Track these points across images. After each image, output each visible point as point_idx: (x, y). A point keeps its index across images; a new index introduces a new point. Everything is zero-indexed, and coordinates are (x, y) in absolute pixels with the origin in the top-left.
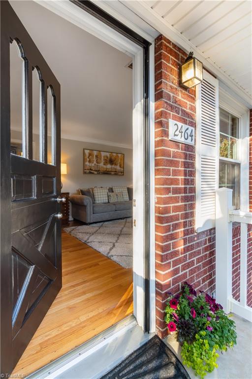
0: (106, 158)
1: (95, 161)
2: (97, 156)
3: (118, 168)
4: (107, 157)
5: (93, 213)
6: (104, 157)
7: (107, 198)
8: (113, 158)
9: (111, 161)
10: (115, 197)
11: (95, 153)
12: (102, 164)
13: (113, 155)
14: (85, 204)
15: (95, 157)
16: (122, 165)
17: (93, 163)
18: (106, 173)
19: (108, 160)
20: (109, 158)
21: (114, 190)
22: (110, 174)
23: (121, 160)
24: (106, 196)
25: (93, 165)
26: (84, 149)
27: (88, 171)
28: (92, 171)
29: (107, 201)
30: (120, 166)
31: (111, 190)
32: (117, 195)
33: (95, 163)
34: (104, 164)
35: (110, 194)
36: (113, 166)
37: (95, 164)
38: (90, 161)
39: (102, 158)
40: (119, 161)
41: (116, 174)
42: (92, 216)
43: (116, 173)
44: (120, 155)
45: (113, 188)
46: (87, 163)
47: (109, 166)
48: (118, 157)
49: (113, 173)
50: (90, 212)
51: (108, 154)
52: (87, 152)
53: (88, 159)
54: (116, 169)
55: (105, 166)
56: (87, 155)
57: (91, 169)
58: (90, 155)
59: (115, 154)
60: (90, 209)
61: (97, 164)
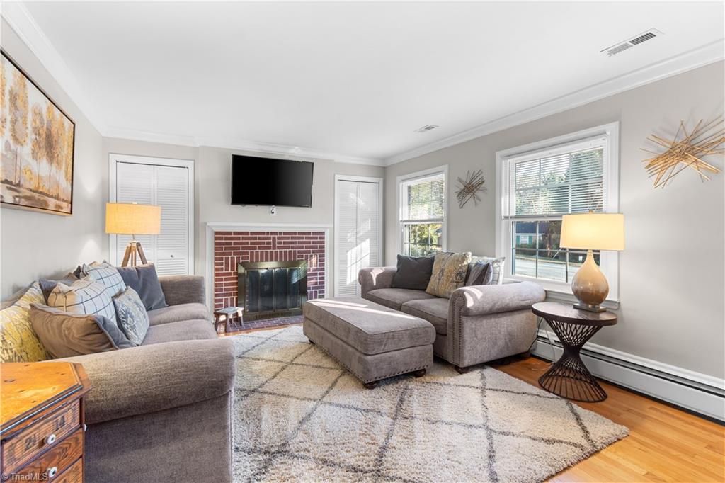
0: (39, 124)
2: (14, 99)
3: (62, 180)
4: (42, 118)
8: (54, 130)
9: (50, 145)
11: (9, 76)
12: (27, 152)
13: (54, 117)
15: (7, 98)
16: (70, 170)
19: (44, 132)
20: (45, 122)
22: (46, 208)
23: (69, 145)
33: (7, 132)
34: (33, 156)
36: (53, 171)
37: (8, 146)
39: (30, 116)
40: (65, 151)
41: (57, 209)
43: (59, 205)
44: (66, 123)
47: (44, 168)
49: (51, 204)
51: (43, 105)
55: (35, 165)
59: (58, 114)
61: (13, 145)
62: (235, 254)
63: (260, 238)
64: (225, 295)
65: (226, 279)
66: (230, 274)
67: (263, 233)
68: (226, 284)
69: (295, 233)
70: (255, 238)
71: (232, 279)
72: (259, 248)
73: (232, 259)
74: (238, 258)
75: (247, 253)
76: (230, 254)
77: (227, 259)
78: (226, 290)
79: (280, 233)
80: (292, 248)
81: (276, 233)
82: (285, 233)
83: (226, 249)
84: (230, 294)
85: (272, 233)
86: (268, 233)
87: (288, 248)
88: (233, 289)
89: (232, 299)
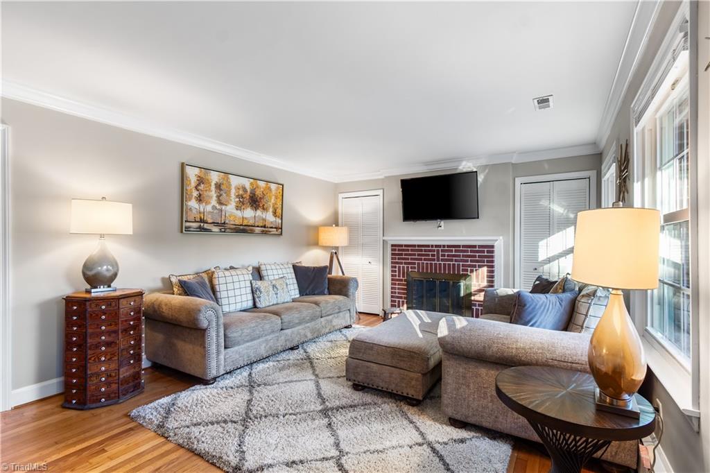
0: (241, 192)
1: (214, 198)
2: (218, 186)
3: (270, 217)
4: (245, 190)
5: (225, 348)
6: (238, 188)
7: (250, 297)
8: (258, 193)
9: (255, 201)
10: (272, 292)
11: (214, 177)
12: (230, 208)
13: (257, 187)
14: (204, 324)
15: (213, 187)
16: (279, 211)
17: (207, 203)
18: (243, 230)
19: (247, 196)
20: (249, 190)
21: (264, 273)
22: (252, 232)
23: (276, 198)
24: (249, 290)
25: (209, 208)
26: (183, 166)
27: (195, 225)
28: (206, 226)
29: (250, 304)
30: (275, 213)
31: (258, 273)
32: (274, 286)
33: (214, 202)
34: (238, 208)
35: (258, 284)
36: (259, 213)
37: (214, 207)
38: (200, 199)
39: (233, 191)
40: (273, 201)
41: (264, 233)
42: (222, 357)
43: (265, 231)
44: (273, 187)
45: (263, 268)
46: (193, 204)
47: (249, 213)
48: (270, 189)
49: (258, 230)
50: (218, 346)
51: (247, 183)
52: (192, 173)
53: (195, 194)
54: (264, 220)
55: (239, 213)
56: (193, 180)
57: (202, 221)
58: (201, 181)
59: (262, 184)
60: (218, 336)
61: (218, 207)
62: (405, 263)
63: (425, 251)
64: (398, 297)
65: (399, 284)
66: (402, 280)
67: (428, 246)
68: (399, 289)
69: (459, 246)
70: (421, 251)
71: (403, 285)
72: (425, 260)
73: (403, 267)
74: (408, 267)
75: (415, 263)
76: (402, 263)
77: (399, 267)
78: (399, 293)
79: (444, 246)
80: (456, 261)
81: (440, 246)
82: (448, 246)
83: (399, 259)
84: (401, 298)
85: (436, 246)
86: (432, 246)
87: (452, 260)
88: (404, 294)
89: (403, 302)
